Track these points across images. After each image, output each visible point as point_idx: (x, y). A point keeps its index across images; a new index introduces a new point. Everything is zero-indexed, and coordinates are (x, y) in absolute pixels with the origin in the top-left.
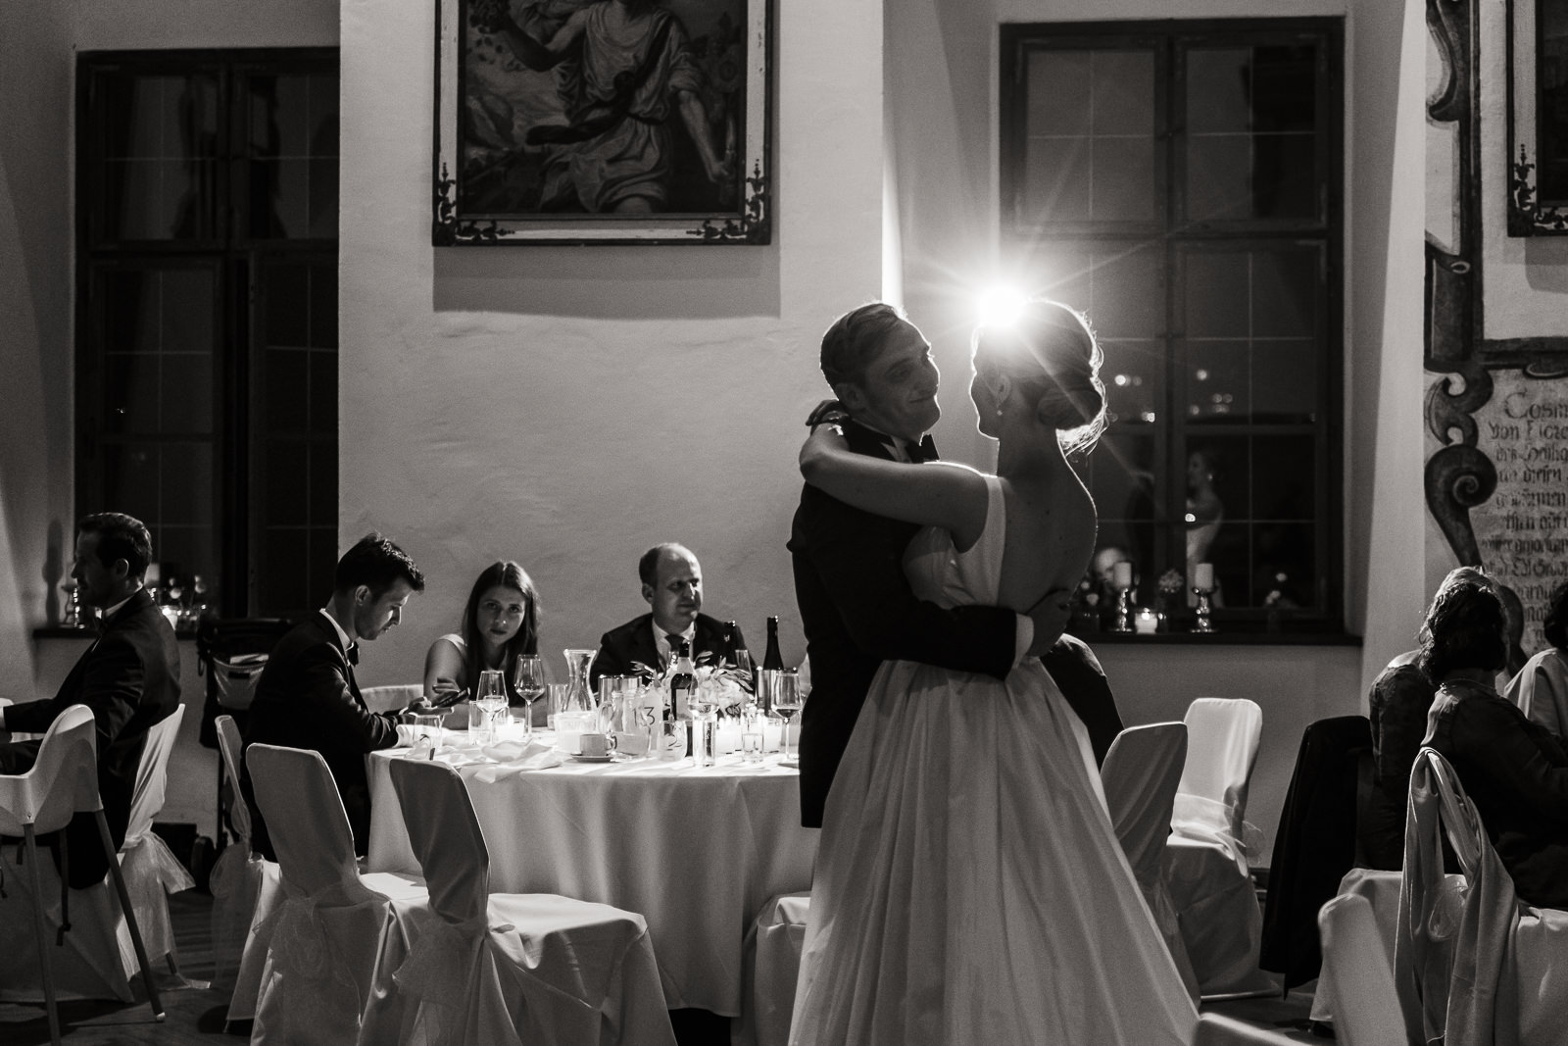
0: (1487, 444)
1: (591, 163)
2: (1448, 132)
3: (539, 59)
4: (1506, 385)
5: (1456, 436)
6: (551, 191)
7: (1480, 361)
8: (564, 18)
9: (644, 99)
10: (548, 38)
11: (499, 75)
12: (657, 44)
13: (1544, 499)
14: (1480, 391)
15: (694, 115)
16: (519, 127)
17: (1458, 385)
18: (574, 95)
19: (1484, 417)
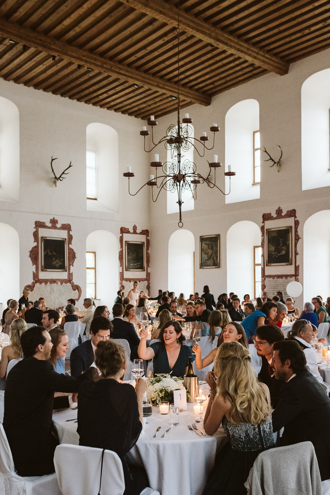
0: (265, 284)
1: (209, 262)
2: (263, 257)
3: (206, 254)
4: (267, 279)
5: (263, 283)
6: (206, 264)
7: (265, 277)
8: (207, 251)
9: (212, 257)
10: (206, 252)
11: (203, 255)
12: (213, 252)
13: (269, 288)
14: (265, 279)
15: (215, 258)
16: (205, 259)
17: (263, 279)
18: (208, 257)
19: (265, 282)
